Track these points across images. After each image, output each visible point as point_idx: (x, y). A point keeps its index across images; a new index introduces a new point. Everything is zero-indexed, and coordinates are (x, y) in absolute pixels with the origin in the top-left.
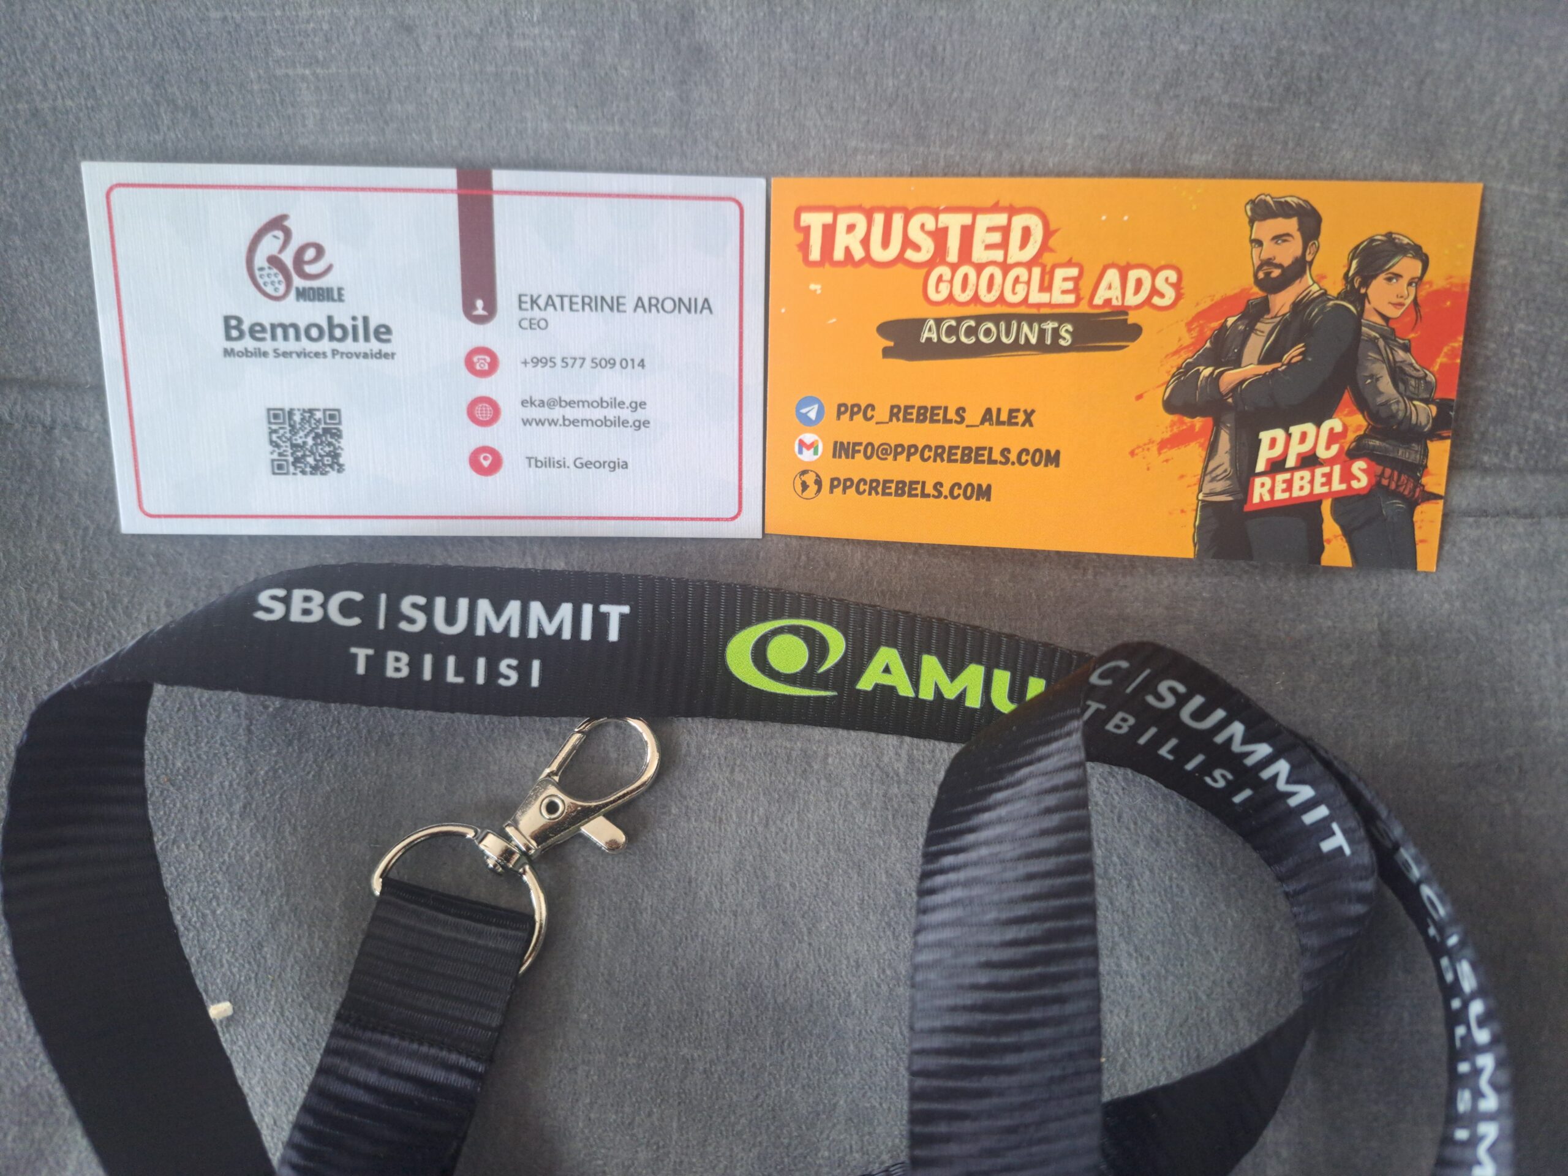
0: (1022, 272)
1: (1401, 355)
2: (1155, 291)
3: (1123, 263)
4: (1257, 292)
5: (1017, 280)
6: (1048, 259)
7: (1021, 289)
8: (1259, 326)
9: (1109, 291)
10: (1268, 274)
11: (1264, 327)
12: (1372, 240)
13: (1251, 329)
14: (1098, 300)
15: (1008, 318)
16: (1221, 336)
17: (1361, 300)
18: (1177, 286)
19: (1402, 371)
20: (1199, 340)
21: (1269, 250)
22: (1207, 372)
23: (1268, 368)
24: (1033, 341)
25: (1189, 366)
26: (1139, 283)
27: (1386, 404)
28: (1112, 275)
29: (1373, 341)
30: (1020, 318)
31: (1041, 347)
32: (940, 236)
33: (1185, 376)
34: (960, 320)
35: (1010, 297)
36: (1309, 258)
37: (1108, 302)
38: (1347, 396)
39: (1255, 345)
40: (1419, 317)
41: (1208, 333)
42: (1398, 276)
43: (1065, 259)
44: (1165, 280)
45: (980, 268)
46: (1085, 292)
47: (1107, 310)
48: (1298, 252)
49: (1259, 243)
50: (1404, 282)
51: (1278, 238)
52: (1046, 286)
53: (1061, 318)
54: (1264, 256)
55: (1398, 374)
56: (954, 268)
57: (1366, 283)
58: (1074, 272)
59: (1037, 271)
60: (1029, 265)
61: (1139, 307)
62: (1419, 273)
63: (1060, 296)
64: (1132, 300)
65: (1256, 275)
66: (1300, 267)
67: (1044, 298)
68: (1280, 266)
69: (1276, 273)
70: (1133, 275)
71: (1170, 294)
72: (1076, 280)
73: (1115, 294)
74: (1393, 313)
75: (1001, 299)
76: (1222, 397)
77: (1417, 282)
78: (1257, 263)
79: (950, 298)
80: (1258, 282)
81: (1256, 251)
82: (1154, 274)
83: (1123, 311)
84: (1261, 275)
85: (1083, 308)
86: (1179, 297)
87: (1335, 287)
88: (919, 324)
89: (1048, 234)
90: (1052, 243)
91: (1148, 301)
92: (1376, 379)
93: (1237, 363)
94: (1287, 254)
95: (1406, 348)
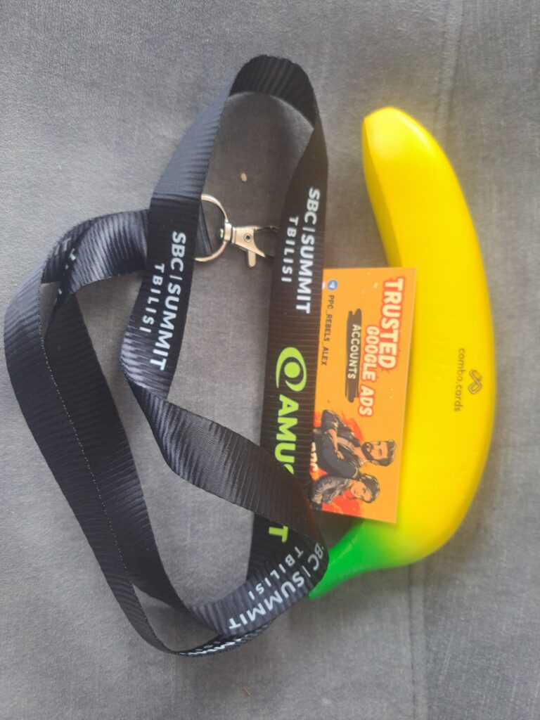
0: (375, 360)
1: (338, 492)
2: (365, 407)
3: (376, 396)
4: (362, 443)
5: (372, 359)
6: (379, 370)
7: (369, 360)
8: (350, 443)
9: (366, 391)
10: (368, 447)
11: (350, 445)
12: (378, 484)
13: (350, 440)
14: (364, 388)
15: (359, 356)
16: (348, 430)
17: (357, 479)
18: (366, 415)
19: (332, 492)
20: (346, 422)
21: (376, 448)
22: (336, 425)
23: (336, 446)
24: (351, 365)
25: (338, 419)
26: (368, 402)
27: (322, 486)
28: (371, 392)
29: (343, 483)
30: (359, 360)
31: (348, 367)
32: (390, 330)
33: (335, 418)
34: (360, 338)
35: (366, 356)
36: (373, 461)
37: (362, 391)
38: (325, 473)
39: (344, 442)
40: (351, 499)
41: (349, 426)
42: (365, 492)
43: (379, 375)
44: (369, 411)
45: (378, 345)
46: (366, 383)
47: (359, 390)
48: (375, 458)
49: (379, 444)
50: (362, 494)
51: (380, 450)
52: (370, 369)
53: (358, 375)
54: (375, 446)
55: (331, 491)
56: (378, 336)
57: (363, 481)
58: (374, 379)
59: (374, 366)
60: (377, 363)
61: (359, 401)
62: (365, 499)
63: (366, 374)
64: (362, 399)
65: (368, 443)
66: (370, 458)
67: (365, 368)
68: (371, 451)
69: (368, 450)
70: (371, 400)
71: (363, 413)
72: (371, 380)
73: (365, 393)
74: (352, 490)
75: (366, 353)
76: (327, 430)
77: (363, 499)
78: (373, 443)
79: (367, 335)
80: (366, 443)
81: (376, 443)
82: (371, 407)
83: (359, 396)
84: (368, 445)
85: (360, 382)
86: (362, 416)
87: (362, 470)
88: (359, 324)
89: (388, 370)
90: (385, 371)
91: (361, 405)
92: (330, 483)
93: (339, 435)
94: (375, 454)
95: (340, 494)
